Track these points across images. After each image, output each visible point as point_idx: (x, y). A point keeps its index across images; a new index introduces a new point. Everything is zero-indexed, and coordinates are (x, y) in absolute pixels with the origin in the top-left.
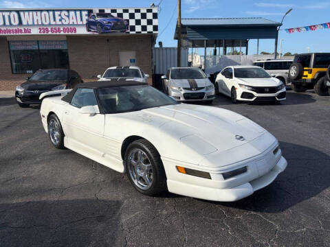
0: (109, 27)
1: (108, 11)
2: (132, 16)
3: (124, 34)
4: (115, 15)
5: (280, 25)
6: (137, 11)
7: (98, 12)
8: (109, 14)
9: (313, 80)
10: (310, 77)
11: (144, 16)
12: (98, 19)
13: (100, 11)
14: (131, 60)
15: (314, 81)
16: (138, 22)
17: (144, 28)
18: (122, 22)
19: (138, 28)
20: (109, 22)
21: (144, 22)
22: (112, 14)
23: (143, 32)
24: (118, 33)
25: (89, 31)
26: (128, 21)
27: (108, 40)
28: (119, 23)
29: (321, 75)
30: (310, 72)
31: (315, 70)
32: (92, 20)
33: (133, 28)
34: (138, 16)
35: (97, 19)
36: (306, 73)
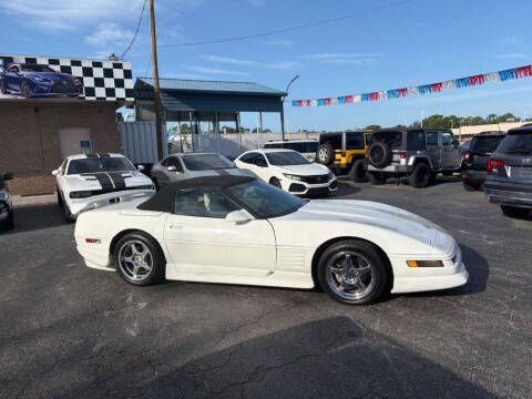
0: (46, 88)
1: (42, 61)
2: (88, 72)
3: (75, 100)
4: (57, 68)
5: (285, 95)
6: (98, 65)
7: (24, 61)
8: (46, 67)
9: (347, 164)
10: (344, 161)
11: (109, 73)
12: (25, 73)
13: (27, 60)
14: (82, 142)
15: (349, 166)
16: (99, 82)
17: (110, 92)
18: (70, 80)
19: (100, 92)
20: (45, 80)
21: (110, 83)
22: (51, 66)
23: (108, 99)
24: (64, 98)
25: (5, 93)
26: (81, 79)
27: (36, 110)
28: (65, 82)
29: (356, 157)
30: (344, 155)
31: (349, 153)
32: (11, 74)
33: (91, 92)
34: (98, 73)
35: (21, 73)
36: (338, 156)
